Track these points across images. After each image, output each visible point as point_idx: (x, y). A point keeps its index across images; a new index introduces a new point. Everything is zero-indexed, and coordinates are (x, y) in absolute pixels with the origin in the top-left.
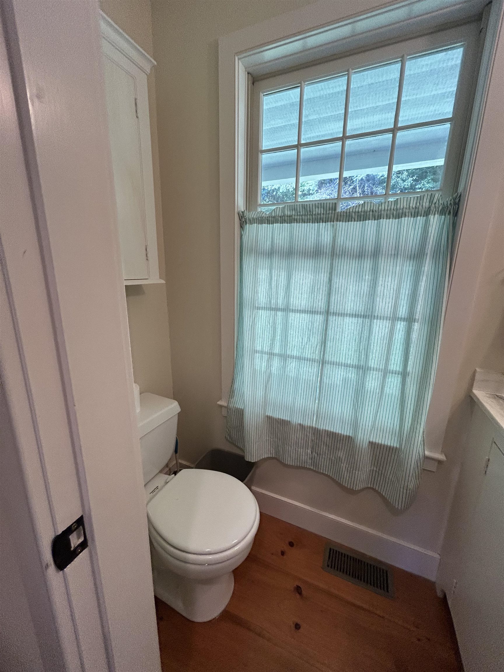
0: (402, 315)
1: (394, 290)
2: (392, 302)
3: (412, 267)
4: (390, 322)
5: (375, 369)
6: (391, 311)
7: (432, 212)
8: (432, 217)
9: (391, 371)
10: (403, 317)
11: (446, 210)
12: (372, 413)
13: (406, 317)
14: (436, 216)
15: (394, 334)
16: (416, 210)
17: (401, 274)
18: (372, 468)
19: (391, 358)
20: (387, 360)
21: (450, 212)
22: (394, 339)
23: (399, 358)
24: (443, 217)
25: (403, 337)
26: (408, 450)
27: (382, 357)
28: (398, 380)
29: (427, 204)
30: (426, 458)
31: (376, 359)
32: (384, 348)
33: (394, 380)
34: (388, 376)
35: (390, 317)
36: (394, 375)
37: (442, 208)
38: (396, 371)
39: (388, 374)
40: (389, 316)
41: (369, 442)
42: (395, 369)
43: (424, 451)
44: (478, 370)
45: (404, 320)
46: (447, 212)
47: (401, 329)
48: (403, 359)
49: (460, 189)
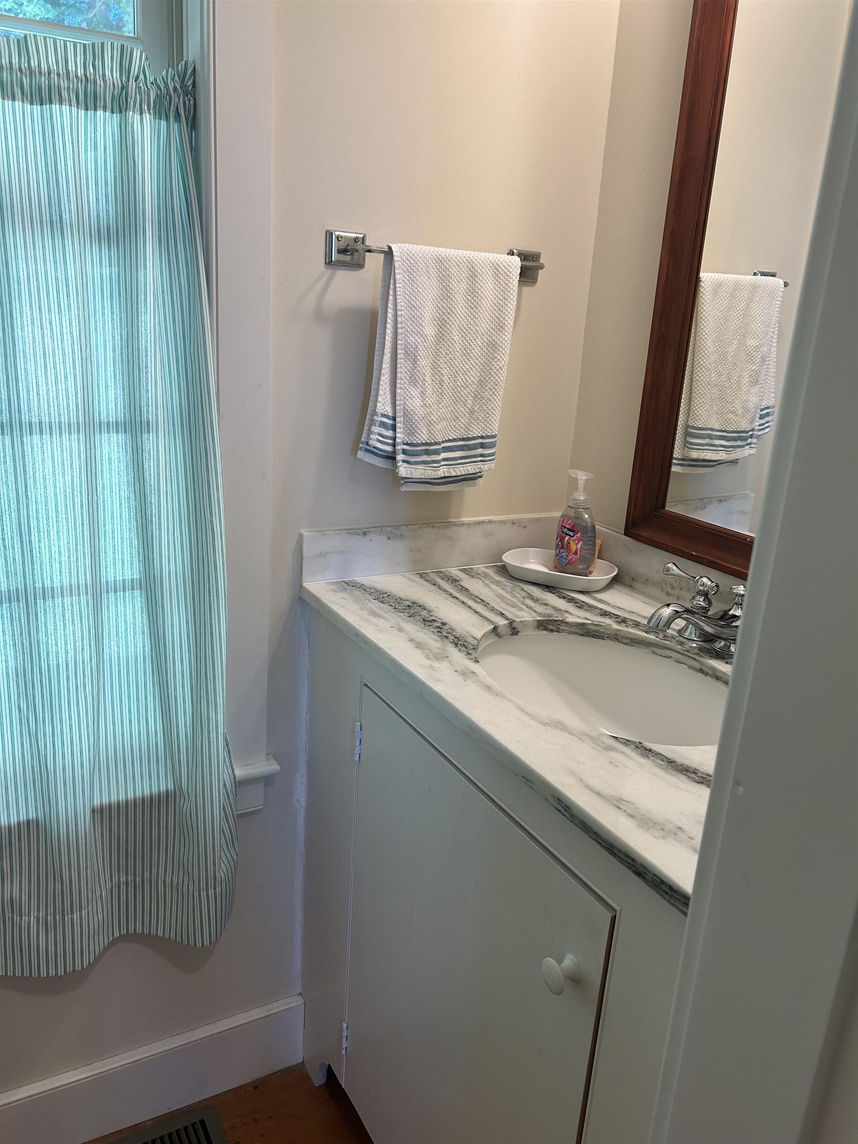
0: (108, 415)
1: (72, 337)
2: (75, 377)
3: (110, 266)
4: (82, 436)
5: (66, 591)
6: (77, 404)
7: (135, 103)
8: (137, 117)
9: (111, 585)
10: (112, 419)
11: (166, 103)
12: (83, 726)
13: (121, 418)
14: (147, 117)
15: (99, 474)
16: (90, 87)
17: (85, 286)
18: (115, 879)
19: (102, 548)
20: (95, 555)
21: (178, 114)
22: (100, 489)
23: (126, 543)
24: (163, 123)
25: (124, 479)
26: (199, 786)
27: (80, 547)
28: (134, 606)
29: (116, 74)
30: (241, 784)
31: (64, 559)
32: (79, 521)
33: (125, 607)
34: (105, 601)
35: (78, 423)
36: (120, 594)
37: (157, 95)
38: (124, 581)
39: (104, 595)
40: (74, 420)
41: (93, 811)
42: (119, 578)
43: (233, 771)
44: (306, 533)
45: (117, 427)
46: (172, 114)
47: (114, 456)
48: (135, 542)
49: (192, 51)
